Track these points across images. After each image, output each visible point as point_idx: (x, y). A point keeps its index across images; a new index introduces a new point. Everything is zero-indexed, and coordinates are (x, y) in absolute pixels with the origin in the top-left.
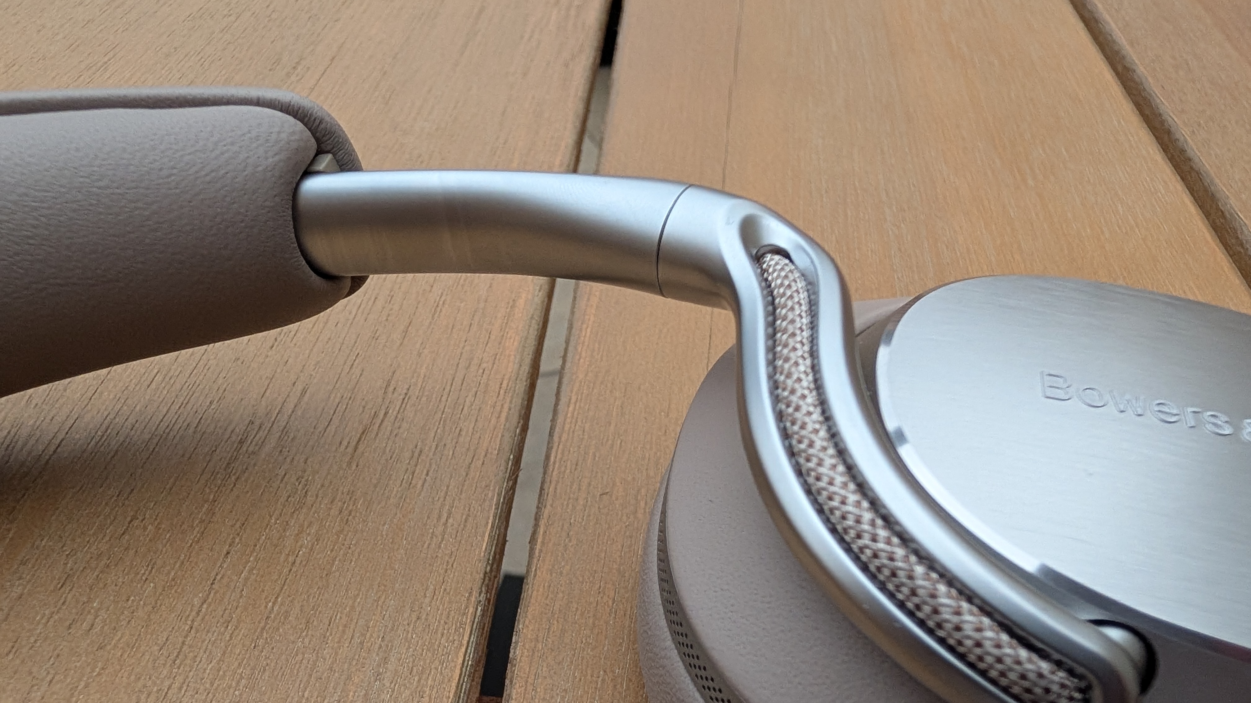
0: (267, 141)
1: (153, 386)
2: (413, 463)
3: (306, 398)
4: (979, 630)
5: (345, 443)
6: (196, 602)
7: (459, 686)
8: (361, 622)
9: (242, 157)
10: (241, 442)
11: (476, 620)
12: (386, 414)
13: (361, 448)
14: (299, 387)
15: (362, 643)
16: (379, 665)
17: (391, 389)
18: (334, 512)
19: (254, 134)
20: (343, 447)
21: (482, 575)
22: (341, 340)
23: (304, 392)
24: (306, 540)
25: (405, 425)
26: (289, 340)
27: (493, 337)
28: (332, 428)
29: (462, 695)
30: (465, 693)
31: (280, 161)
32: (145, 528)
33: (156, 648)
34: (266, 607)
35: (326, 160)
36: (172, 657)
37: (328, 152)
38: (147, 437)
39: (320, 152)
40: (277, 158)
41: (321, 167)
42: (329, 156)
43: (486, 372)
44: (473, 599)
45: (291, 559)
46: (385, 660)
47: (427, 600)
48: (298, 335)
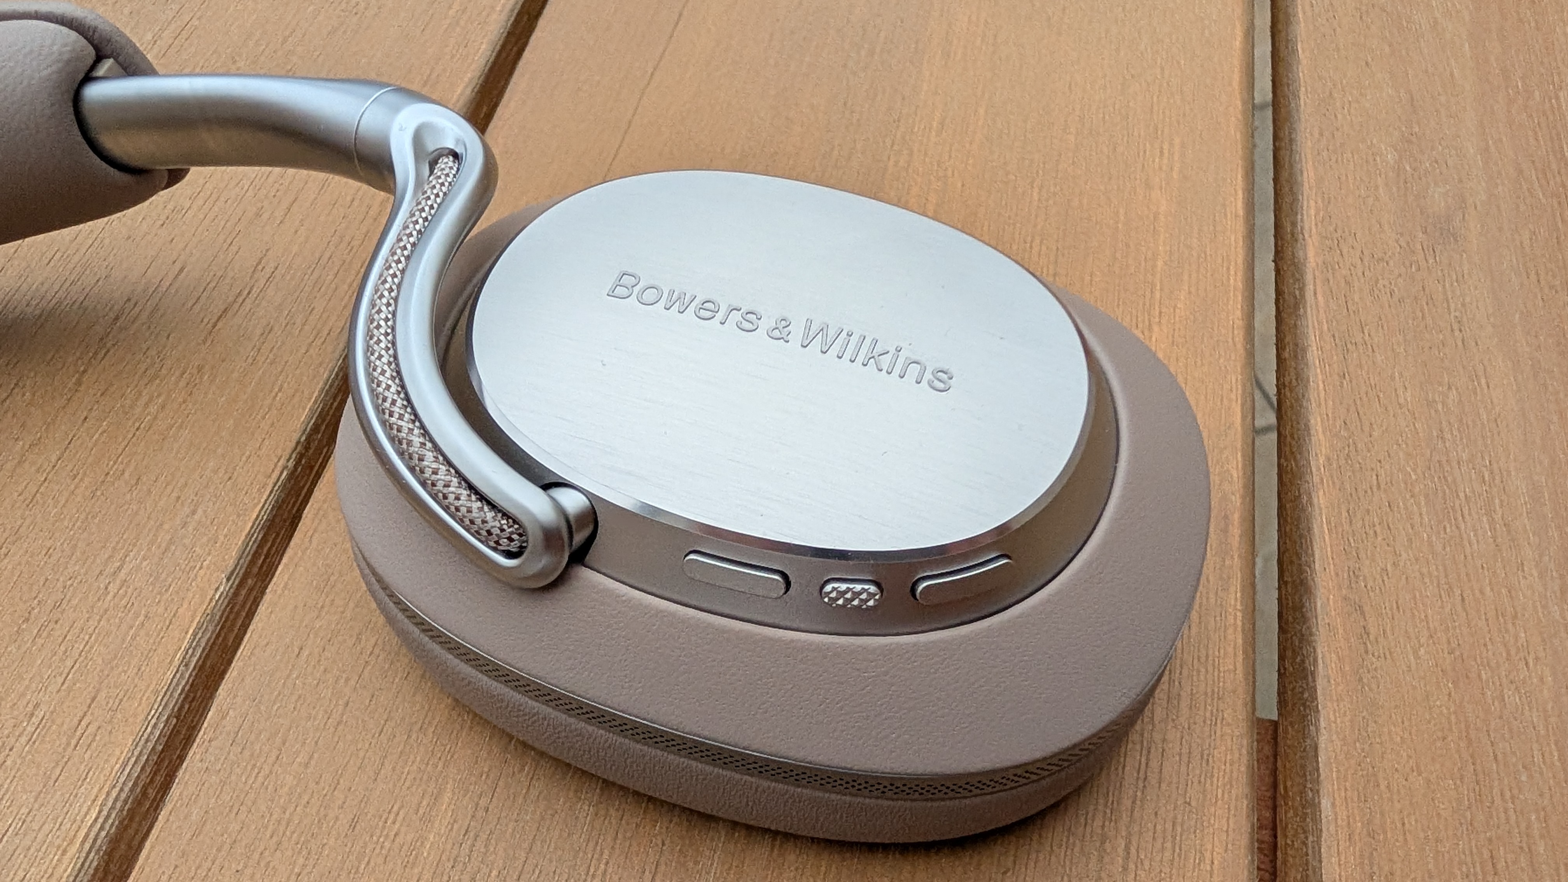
0: (40, 54)
1: (52, 264)
2: (262, 340)
3: (183, 275)
4: (447, 486)
5: (206, 320)
6: (54, 459)
7: (250, 535)
8: (182, 480)
9: (19, 70)
10: (117, 318)
11: (279, 483)
12: (249, 293)
13: (220, 325)
14: (178, 266)
15: (179, 497)
16: (188, 516)
17: (260, 267)
18: (182, 384)
19: (27, 49)
20: (204, 324)
21: (293, 444)
22: (226, 217)
23: (182, 270)
24: (153, 409)
25: (264, 303)
26: (180, 216)
27: (371, 213)
28: (197, 308)
29: (251, 543)
30: (254, 542)
31: (53, 73)
32: (24, 395)
33: (16, 494)
34: (108, 464)
35: (107, 65)
36: (27, 502)
37: (108, 57)
38: (37, 312)
39: (99, 58)
40: (49, 70)
41: (101, 71)
42: (111, 60)
43: (354, 250)
44: (280, 464)
45: (137, 425)
46: (194, 512)
47: (241, 464)
48: (189, 212)
